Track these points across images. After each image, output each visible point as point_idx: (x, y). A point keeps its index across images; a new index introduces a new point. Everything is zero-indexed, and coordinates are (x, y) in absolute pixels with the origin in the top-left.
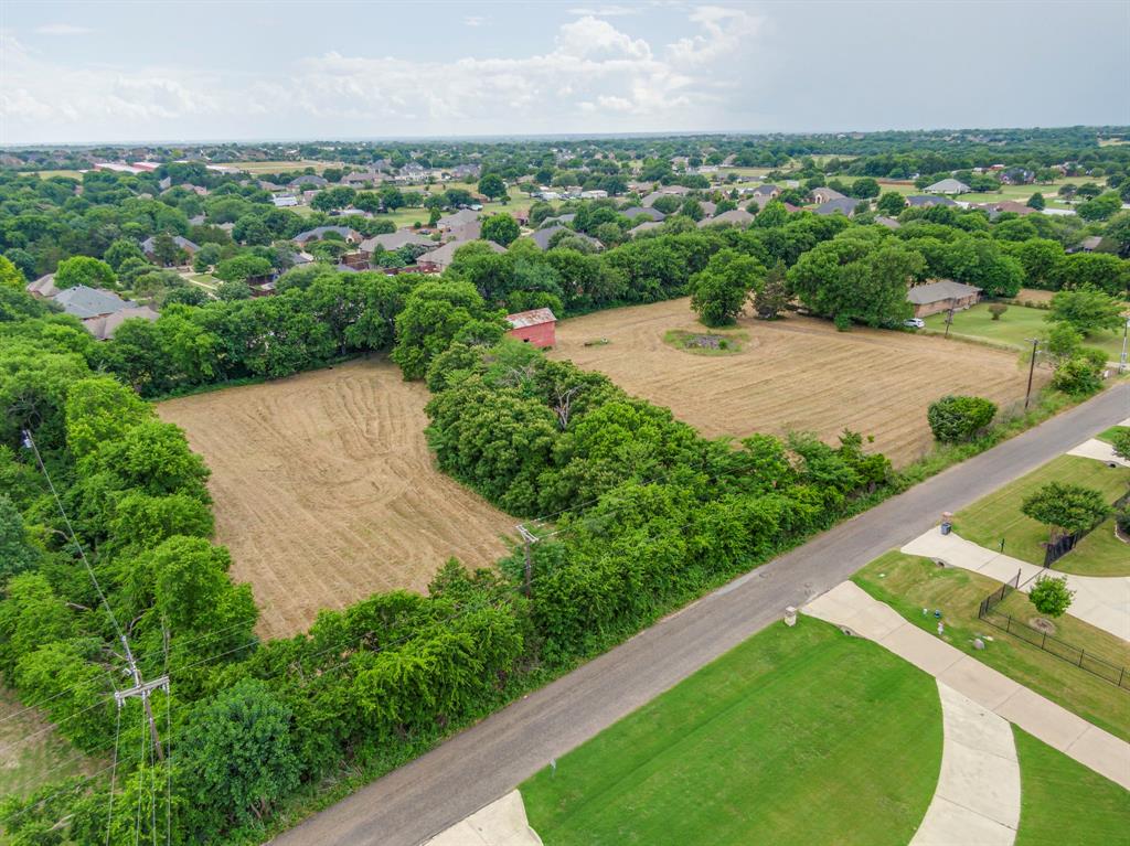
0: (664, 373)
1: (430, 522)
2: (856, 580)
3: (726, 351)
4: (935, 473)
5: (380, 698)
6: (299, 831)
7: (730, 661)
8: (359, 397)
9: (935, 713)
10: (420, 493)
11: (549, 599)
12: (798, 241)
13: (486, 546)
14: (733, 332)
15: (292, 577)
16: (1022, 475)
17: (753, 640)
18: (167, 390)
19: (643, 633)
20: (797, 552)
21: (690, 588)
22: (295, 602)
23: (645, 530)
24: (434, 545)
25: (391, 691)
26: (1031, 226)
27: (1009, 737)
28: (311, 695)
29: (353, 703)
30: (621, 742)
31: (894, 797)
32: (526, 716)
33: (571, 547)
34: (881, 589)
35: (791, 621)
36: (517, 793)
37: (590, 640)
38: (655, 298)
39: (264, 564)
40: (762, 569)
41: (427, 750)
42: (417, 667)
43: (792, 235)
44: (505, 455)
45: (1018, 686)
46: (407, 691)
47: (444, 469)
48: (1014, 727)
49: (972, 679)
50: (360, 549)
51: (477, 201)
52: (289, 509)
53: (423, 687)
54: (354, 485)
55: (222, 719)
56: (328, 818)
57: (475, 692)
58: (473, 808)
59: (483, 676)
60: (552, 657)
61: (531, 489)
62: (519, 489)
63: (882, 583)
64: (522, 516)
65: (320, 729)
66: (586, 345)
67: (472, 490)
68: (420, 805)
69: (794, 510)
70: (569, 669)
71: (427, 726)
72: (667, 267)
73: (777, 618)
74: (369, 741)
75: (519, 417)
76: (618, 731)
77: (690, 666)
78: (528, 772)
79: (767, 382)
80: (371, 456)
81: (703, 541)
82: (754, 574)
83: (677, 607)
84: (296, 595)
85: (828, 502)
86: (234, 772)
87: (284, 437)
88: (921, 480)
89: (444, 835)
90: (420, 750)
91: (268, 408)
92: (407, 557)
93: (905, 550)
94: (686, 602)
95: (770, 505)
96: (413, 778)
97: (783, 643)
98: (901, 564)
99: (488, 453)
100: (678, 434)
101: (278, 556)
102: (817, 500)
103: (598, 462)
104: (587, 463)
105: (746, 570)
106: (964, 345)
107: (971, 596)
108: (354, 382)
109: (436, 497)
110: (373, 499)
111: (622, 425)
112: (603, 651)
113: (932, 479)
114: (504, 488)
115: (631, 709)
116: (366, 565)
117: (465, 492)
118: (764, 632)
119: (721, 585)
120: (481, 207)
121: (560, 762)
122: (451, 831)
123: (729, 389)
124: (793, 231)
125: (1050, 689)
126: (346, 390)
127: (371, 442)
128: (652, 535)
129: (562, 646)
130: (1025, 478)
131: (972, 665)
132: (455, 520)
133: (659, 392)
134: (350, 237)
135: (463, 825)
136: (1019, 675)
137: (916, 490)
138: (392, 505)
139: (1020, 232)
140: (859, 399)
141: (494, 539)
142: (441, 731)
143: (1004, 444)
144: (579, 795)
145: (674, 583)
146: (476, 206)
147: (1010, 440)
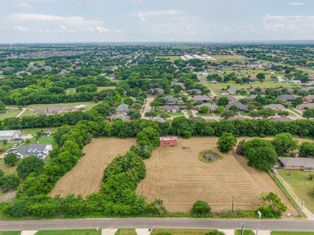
0: (182, 163)
1: (93, 182)
2: (119, 229)
3: (208, 161)
4: (177, 217)
10: (100, 175)
13: (91, 191)
19: (81, 219)
24: (87, 187)
32: (52, 222)
50: (79, 183)
54: (96, 169)
56: (25, 221)
58: (33, 230)
63: (122, 233)
66: (183, 148)
68: (30, 226)
70: (66, 219)
82: (110, 218)
83: (91, 218)
91: (113, 145)
92: (81, 188)
97: (91, 233)
98: (131, 231)
109: (100, 177)
110: (94, 174)
113: (173, 218)
116: (76, 186)
120: (252, 83)
126: (128, 145)
132: (96, 184)
135: (29, 231)
138: (94, 176)
141: (94, 190)
146: (250, 83)
147: (213, 219)
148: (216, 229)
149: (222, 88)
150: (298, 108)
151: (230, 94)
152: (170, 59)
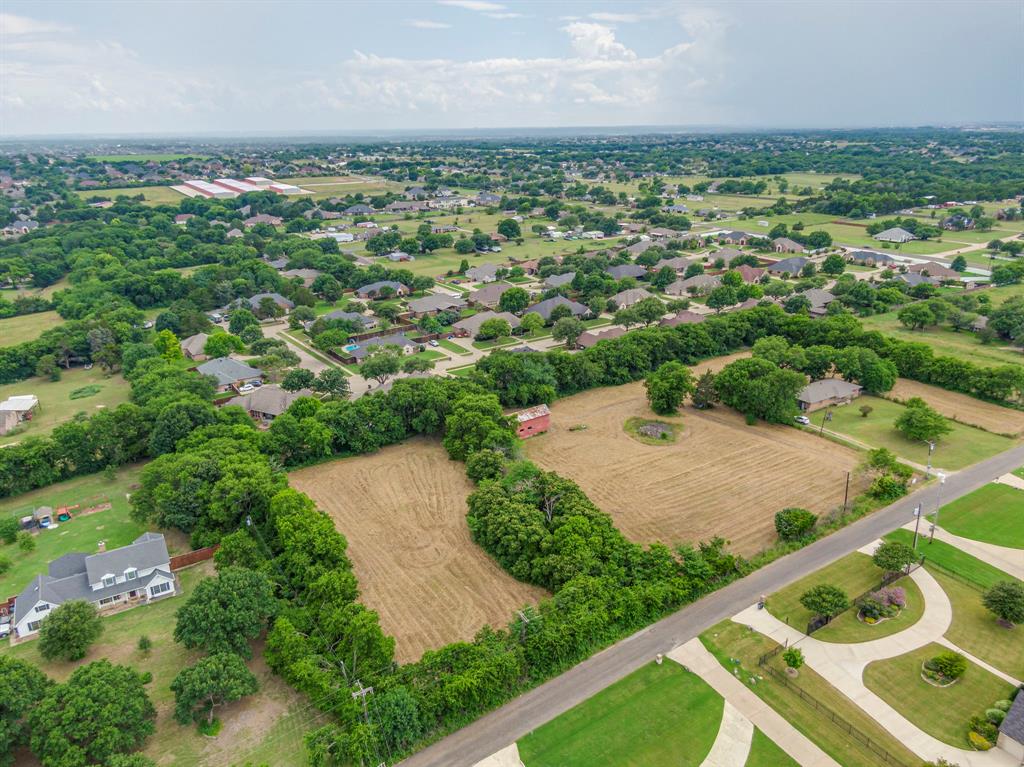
0: (620, 462)
1: (470, 581)
2: (701, 637)
3: (665, 441)
4: (769, 562)
5: (455, 696)
6: (420, 755)
7: (623, 683)
8: (422, 472)
9: (719, 718)
10: (464, 559)
11: (534, 648)
12: (737, 329)
13: (501, 600)
14: (673, 420)
15: (398, 615)
16: (822, 567)
17: (638, 672)
18: (301, 461)
19: (582, 663)
20: (674, 616)
21: (610, 638)
22: (402, 631)
23: (586, 606)
24: (473, 598)
25: (460, 693)
26: (929, 312)
27: (750, 733)
28: (425, 694)
29: (444, 698)
30: (565, 723)
31: (687, 758)
32: (520, 707)
33: (546, 618)
34: (713, 644)
35: (660, 662)
36: (515, 745)
37: (554, 667)
38: (623, 381)
39: (382, 605)
40: (651, 627)
41: (474, 721)
42: (472, 683)
43: (732, 324)
44: (513, 545)
45: (766, 705)
46: (466, 694)
47: (477, 541)
48: (755, 727)
49: (744, 701)
50: (433, 598)
51: (497, 243)
52: (390, 566)
53: (474, 693)
54: (426, 550)
55: (393, 706)
56: (432, 749)
57: (498, 693)
58: (496, 750)
59: (501, 687)
60: (535, 676)
61: (528, 567)
62: (521, 564)
63: (715, 640)
64: (522, 581)
65: (430, 710)
66: (571, 430)
67: (494, 559)
68: (472, 747)
69: (673, 593)
70: (543, 682)
71: (474, 709)
72: (633, 358)
73: (653, 659)
74: (448, 715)
75: (522, 519)
76: (563, 717)
77: (603, 685)
78: (520, 735)
79: (686, 474)
80: (433, 527)
81: (617, 613)
82: (647, 629)
83: (602, 649)
84: (402, 627)
85: (694, 587)
86: (395, 728)
87: (380, 507)
88: (758, 567)
89: (483, 761)
90: (471, 720)
91: (366, 479)
92: (459, 606)
93: (735, 619)
94: (608, 645)
95: (658, 590)
96: (468, 735)
97: (653, 674)
98: (729, 628)
99: (504, 541)
100: (611, 540)
101: (389, 600)
102: (687, 586)
103: (566, 558)
104: (558, 557)
105: (642, 627)
106: (832, 443)
107: (760, 651)
108: (417, 458)
109: (473, 563)
110: (437, 562)
111: (580, 535)
112: (560, 672)
113: (768, 566)
114: (512, 563)
115: (571, 707)
116: (437, 609)
117: (490, 559)
118: (644, 667)
119: (627, 636)
120: (500, 249)
121: (535, 731)
122: (486, 760)
123: (660, 480)
124: (734, 321)
125: (781, 708)
126: (412, 465)
127: (433, 515)
128: (590, 609)
129: (540, 670)
130: (822, 570)
131: (747, 692)
132: (485, 581)
133: (614, 481)
134: (400, 290)
135: (491, 757)
136: (768, 699)
137: (756, 574)
138: (448, 567)
139: (919, 316)
140: (743, 495)
141: (506, 596)
142: (481, 711)
143: (822, 541)
144: (543, 747)
145: (601, 635)
146: (496, 249)
147: (827, 537)
148: (852, 551)
149: (446, 269)
150: (672, 292)
151: (484, 282)
152: (146, 198)
